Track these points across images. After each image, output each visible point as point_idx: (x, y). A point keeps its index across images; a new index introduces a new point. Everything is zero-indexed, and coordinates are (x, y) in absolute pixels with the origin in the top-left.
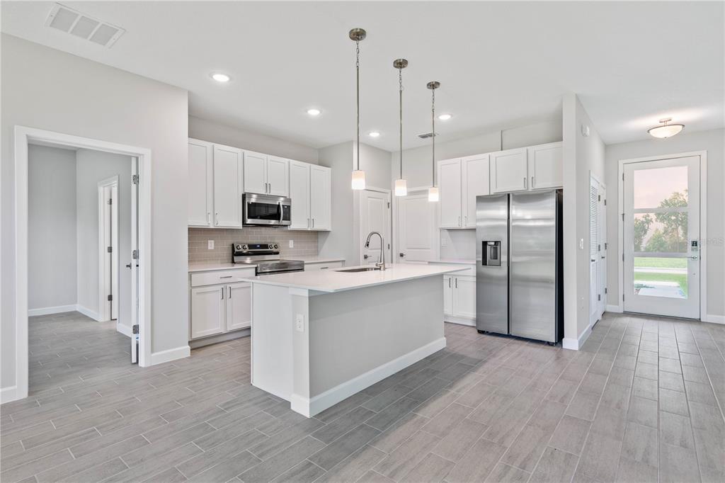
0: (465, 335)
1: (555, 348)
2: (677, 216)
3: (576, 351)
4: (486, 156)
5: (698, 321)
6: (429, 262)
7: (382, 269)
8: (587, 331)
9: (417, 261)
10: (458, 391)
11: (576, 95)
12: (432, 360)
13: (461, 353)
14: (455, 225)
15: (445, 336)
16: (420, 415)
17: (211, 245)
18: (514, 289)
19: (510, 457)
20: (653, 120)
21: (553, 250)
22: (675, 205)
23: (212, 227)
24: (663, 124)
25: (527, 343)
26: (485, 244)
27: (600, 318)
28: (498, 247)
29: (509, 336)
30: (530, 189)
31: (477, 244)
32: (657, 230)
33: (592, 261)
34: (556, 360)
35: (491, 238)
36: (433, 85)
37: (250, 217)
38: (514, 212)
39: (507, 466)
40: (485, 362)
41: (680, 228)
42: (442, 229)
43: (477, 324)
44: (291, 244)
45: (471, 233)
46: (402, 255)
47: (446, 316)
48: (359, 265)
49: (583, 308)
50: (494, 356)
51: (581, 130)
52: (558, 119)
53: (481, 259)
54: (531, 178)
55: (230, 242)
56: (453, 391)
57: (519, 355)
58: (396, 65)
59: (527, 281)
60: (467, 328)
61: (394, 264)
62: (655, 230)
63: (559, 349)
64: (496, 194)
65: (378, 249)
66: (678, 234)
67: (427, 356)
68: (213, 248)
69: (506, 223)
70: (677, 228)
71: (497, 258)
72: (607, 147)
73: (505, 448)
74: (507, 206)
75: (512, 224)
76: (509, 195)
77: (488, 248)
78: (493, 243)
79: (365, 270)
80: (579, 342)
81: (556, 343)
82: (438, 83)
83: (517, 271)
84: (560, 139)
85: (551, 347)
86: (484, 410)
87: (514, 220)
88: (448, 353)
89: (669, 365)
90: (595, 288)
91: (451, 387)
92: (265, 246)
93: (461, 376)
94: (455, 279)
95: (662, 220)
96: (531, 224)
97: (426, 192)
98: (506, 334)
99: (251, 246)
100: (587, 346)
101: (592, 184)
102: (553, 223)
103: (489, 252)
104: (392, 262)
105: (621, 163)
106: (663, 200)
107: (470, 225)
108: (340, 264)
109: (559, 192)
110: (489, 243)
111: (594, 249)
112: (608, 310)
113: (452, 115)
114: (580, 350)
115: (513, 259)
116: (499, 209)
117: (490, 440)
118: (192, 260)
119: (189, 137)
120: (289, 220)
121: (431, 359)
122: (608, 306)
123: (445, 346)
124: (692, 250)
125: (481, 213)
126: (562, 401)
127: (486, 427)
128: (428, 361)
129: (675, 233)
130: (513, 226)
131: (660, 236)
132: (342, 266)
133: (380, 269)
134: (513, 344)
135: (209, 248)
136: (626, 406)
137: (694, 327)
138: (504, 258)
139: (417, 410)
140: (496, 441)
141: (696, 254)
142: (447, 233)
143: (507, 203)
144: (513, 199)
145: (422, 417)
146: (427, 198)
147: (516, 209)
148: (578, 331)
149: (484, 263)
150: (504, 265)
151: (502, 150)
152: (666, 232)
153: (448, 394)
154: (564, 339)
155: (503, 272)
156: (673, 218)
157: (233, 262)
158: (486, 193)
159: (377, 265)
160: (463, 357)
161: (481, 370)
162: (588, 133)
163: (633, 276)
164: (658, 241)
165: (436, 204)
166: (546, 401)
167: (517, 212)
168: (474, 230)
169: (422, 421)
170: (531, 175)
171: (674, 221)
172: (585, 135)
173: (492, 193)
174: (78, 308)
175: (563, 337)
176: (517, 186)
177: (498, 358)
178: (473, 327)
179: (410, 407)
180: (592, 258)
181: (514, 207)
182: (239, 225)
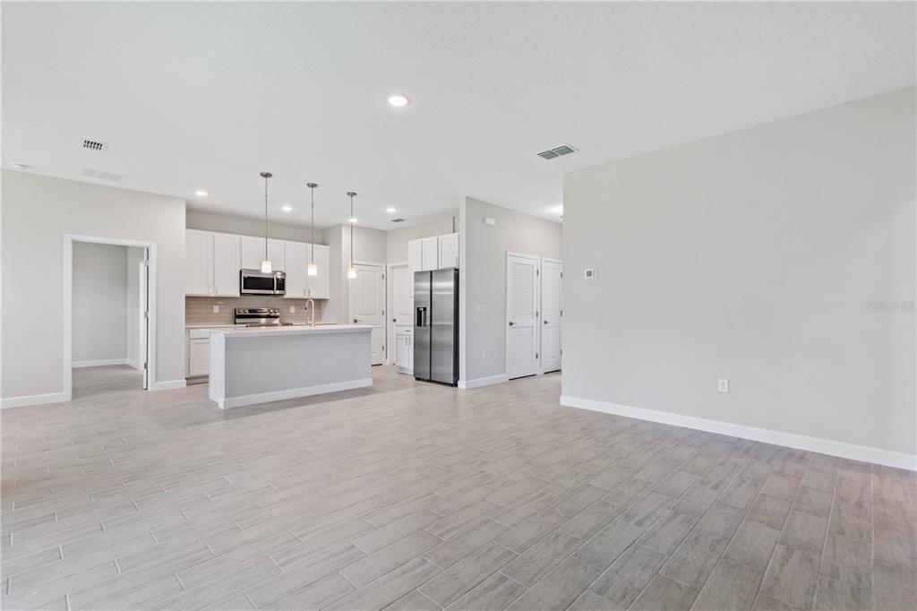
0: (402, 381)
1: (454, 388)
3: (463, 390)
8: (493, 379)
11: (467, 197)
12: (346, 391)
17: (216, 309)
18: (434, 346)
23: (212, 295)
25: (439, 385)
26: (419, 309)
27: (539, 373)
28: (426, 312)
29: (430, 381)
31: (415, 310)
33: (512, 324)
34: (454, 397)
37: (245, 288)
43: (414, 372)
44: (292, 310)
46: (395, 320)
49: (484, 359)
51: (483, 221)
53: (416, 322)
55: (234, 307)
60: (411, 375)
63: (456, 389)
68: (217, 312)
69: (430, 293)
74: (430, 280)
76: (431, 271)
77: (423, 313)
78: (423, 309)
80: (465, 383)
81: (454, 384)
88: (365, 389)
92: (255, 311)
98: (429, 379)
99: (250, 311)
101: (514, 261)
102: (452, 293)
103: (423, 316)
109: (457, 270)
110: (421, 309)
114: (465, 389)
115: (433, 323)
116: (427, 282)
118: (188, 319)
119: (187, 228)
120: (284, 289)
123: (370, 385)
125: (417, 285)
135: (215, 311)
138: (428, 321)
143: (430, 278)
144: (435, 275)
148: (467, 374)
149: (419, 325)
150: (428, 327)
151: (454, 232)
154: (458, 381)
157: (235, 323)
158: (419, 270)
160: (372, 390)
165: (353, 279)
172: (488, 225)
174: (128, 361)
175: (458, 379)
180: (512, 321)
182: (238, 295)
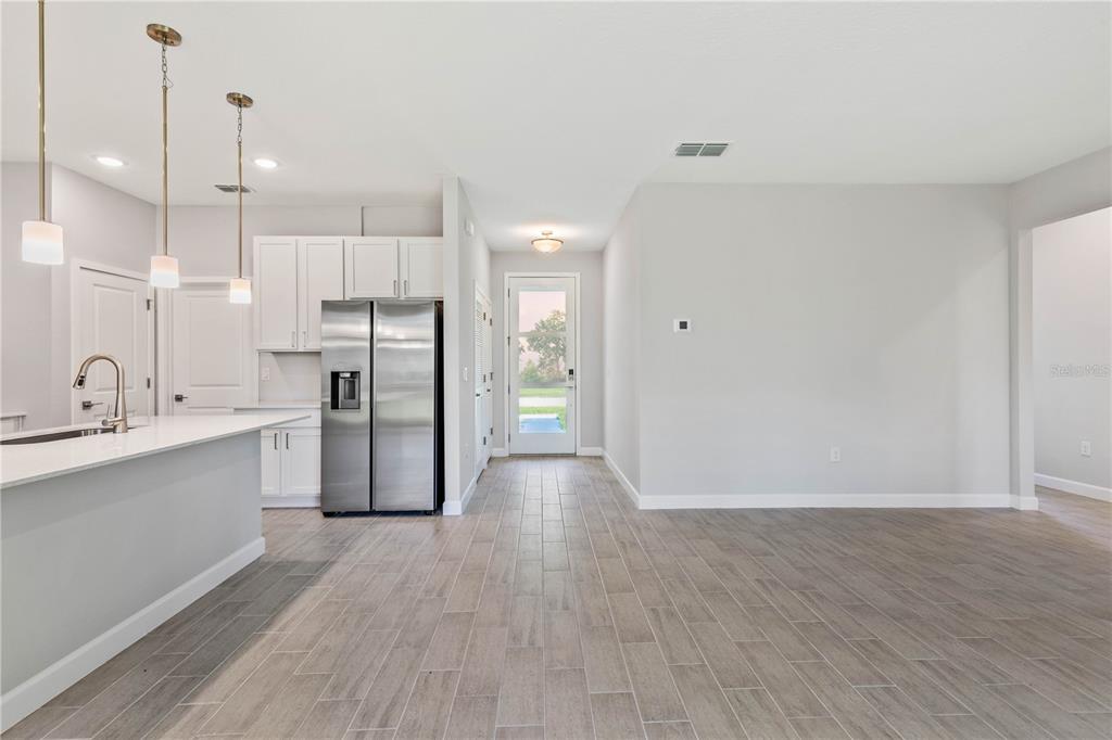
0: (301, 525)
1: (432, 518)
2: (557, 344)
3: (457, 516)
4: (338, 239)
5: (573, 456)
6: (236, 409)
7: (119, 429)
8: (471, 488)
9: (213, 409)
10: (281, 630)
11: (458, 178)
12: (235, 585)
13: (292, 558)
14: (286, 346)
15: (263, 535)
16: (199, 703)
18: (379, 441)
19: (366, 717)
20: (534, 231)
21: (431, 382)
22: (554, 327)
24: (544, 237)
25: (396, 518)
26: (335, 376)
27: (485, 466)
28: (357, 380)
29: (372, 513)
30: (403, 297)
31: (323, 376)
32: (530, 362)
33: (478, 395)
34: (435, 534)
35: (345, 367)
36: (240, 100)
38: (379, 329)
39: (359, 732)
40: (333, 563)
41: (561, 359)
42: (260, 352)
43: (322, 504)
45: (314, 359)
46: (179, 398)
47: (265, 498)
48: (70, 424)
49: (466, 455)
50: (347, 550)
51: (464, 225)
52: (437, 208)
53: (329, 400)
54: (402, 282)
56: (271, 633)
57: (385, 539)
58: (153, 33)
59: (398, 426)
60: (305, 511)
61: (159, 417)
62: (527, 361)
63: (438, 518)
64: (353, 300)
65: (111, 389)
66: (558, 367)
67: (224, 580)
69: (368, 345)
70: (557, 360)
71: (353, 397)
72: (494, 254)
73: (358, 701)
74: (369, 320)
75: (377, 346)
76: (372, 303)
77: (341, 382)
78: (348, 375)
79: (76, 434)
80: (463, 504)
81: (435, 511)
82: (250, 101)
83: (383, 413)
84: (440, 234)
85: (428, 518)
86: (327, 647)
87: (379, 340)
88: (268, 563)
89: (553, 513)
90: (480, 430)
91: (268, 625)
93: (288, 600)
94: (283, 436)
95: (537, 349)
96: (405, 346)
97: (224, 286)
98: (368, 509)
100: (471, 509)
101: (477, 298)
102: (431, 346)
103: (341, 389)
104: (156, 414)
105: (507, 275)
106: (538, 321)
107: (312, 346)
108: (11, 424)
109: (439, 305)
110: (341, 375)
111: (479, 379)
112: (494, 455)
113: (279, 164)
114: (463, 513)
115: (378, 397)
116: (359, 323)
117: (334, 699)
121: (232, 583)
122: (495, 449)
123: (264, 552)
124: (570, 379)
125: (328, 328)
126: (440, 594)
127: (329, 676)
128: (227, 588)
129: (554, 366)
130: (379, 349)
131: (534, 370)
132: (17, 429)
133: (114, 430)
134: (379, 522)
136: (511, 578)
137: (571, 463)
138: (365, 397)
139: (194, 696)
140: (343, 696)
141: (572, 384)
142: (272, 358)
143: (369, 316)
144: (378, 311)
145: (204, 706)
146: (227, 296)
147: (383, 324)
148: (461, 487)
149: (335, 405)
150: (365, 408)
151: (363, 235)
152: (542, 364)
153: (263, 641)
154: (444, 504)
155: (362, 416)
156: (552, 345)
158: (337, 297)
159: (104, 423)
160: (295, 564)
161: (326, 577)
162: (472, 231)
163: (519, 411)
164: (532, 377)
165: (246, 307)
166: (420, 601)
167: (384, 328)
168: (318, 354)
169: (203, 715)
170: (404, 277)
171: (553, 349)
172: (468, 234)
173: (347, 299)
175: (443, 500)
176: (384, 291)
177: (352, 553)
178: (316, 508)
179: (176, 696)
180: (477, 391)
181: (380, 321)
